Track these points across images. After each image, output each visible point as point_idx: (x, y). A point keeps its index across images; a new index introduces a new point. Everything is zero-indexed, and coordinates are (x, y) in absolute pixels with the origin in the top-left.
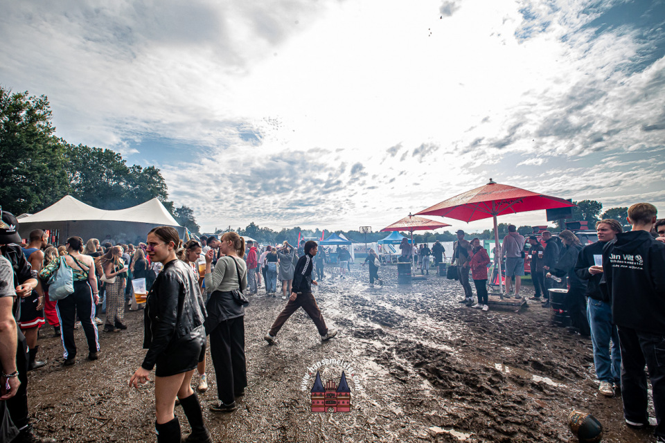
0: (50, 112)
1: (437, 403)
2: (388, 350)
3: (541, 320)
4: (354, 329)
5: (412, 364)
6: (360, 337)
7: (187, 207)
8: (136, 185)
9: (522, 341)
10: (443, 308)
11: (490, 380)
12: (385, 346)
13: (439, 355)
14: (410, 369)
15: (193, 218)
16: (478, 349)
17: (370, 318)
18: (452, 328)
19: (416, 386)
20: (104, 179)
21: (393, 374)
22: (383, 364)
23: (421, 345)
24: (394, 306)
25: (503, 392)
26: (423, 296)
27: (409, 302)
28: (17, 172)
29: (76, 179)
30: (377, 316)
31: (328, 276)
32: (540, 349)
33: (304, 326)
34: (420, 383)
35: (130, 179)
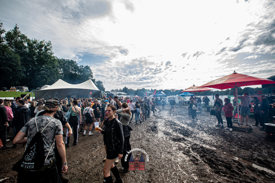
0: (52, 47)
1: (213, 176)
2: (188, 148)
3: (260, 137)
4: (172, 137)
5: (199, 155)
6: (175, 141)
7: (100, 81)
8: (82, 73)
9: (251, 148)
10: (211, 129)
11: (237, 167)
12: (186, 146)
13: (211, 152)
14: (198, 157)
15: (102, 85)
16: (229, 150)
17: (178, 132)
18: (216, 139)
19: (203, 167)
20: (71, 71)
21: (191, 160)
22: (187, 155)
23: (203, 147)
24: (188, 126)
25: (244, 174)
26: (200, 122)
27: (194, 124)
29: (61, 71)
30: (181, 131)
31: (158, 111)
32: (261, 153)
33: (151, 134)
34: (204, 166)
35: (80, 71)
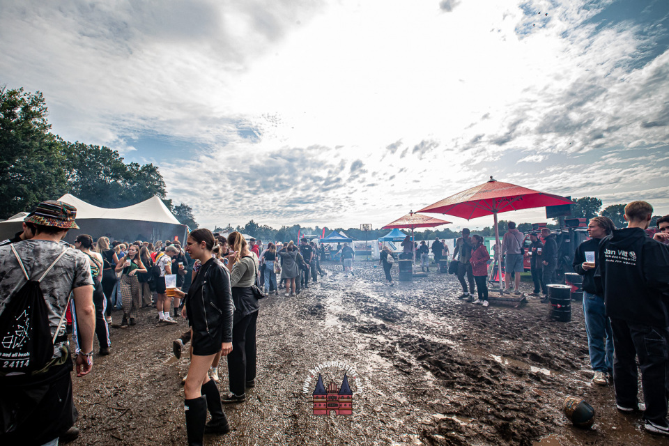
0: (46, 109)
1: (440, 392)
2: (392, 344)
3: (540, 314)
4: (357, 324)
5: (415, 357)
6: (364, 332)
7: (185, 205)
8: (134, 183)
9: (521, 335)
10: (445, 304)
11: (490, 371)
12: (388, 340)
13: (441, 348)
14: (413, 361)
15: (191, 216)
16: (478, 342)
17: (373, 314)
18: (453, 323)
19: (420, 377)
20: (102, 177)
21: (397, 366)
22: (387, 357)
23: (424, 339)
24: (396, 302)
25: (502, 382)
26: (424, 292)
27: (410, 298)
28: (13, 170)
29: (73, 176)
30: (380, 312)
31: (330, 274)
32: (538, 342)
33: (309, 322)
34: (423, 375)
35: (128, 177)
